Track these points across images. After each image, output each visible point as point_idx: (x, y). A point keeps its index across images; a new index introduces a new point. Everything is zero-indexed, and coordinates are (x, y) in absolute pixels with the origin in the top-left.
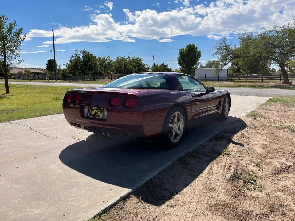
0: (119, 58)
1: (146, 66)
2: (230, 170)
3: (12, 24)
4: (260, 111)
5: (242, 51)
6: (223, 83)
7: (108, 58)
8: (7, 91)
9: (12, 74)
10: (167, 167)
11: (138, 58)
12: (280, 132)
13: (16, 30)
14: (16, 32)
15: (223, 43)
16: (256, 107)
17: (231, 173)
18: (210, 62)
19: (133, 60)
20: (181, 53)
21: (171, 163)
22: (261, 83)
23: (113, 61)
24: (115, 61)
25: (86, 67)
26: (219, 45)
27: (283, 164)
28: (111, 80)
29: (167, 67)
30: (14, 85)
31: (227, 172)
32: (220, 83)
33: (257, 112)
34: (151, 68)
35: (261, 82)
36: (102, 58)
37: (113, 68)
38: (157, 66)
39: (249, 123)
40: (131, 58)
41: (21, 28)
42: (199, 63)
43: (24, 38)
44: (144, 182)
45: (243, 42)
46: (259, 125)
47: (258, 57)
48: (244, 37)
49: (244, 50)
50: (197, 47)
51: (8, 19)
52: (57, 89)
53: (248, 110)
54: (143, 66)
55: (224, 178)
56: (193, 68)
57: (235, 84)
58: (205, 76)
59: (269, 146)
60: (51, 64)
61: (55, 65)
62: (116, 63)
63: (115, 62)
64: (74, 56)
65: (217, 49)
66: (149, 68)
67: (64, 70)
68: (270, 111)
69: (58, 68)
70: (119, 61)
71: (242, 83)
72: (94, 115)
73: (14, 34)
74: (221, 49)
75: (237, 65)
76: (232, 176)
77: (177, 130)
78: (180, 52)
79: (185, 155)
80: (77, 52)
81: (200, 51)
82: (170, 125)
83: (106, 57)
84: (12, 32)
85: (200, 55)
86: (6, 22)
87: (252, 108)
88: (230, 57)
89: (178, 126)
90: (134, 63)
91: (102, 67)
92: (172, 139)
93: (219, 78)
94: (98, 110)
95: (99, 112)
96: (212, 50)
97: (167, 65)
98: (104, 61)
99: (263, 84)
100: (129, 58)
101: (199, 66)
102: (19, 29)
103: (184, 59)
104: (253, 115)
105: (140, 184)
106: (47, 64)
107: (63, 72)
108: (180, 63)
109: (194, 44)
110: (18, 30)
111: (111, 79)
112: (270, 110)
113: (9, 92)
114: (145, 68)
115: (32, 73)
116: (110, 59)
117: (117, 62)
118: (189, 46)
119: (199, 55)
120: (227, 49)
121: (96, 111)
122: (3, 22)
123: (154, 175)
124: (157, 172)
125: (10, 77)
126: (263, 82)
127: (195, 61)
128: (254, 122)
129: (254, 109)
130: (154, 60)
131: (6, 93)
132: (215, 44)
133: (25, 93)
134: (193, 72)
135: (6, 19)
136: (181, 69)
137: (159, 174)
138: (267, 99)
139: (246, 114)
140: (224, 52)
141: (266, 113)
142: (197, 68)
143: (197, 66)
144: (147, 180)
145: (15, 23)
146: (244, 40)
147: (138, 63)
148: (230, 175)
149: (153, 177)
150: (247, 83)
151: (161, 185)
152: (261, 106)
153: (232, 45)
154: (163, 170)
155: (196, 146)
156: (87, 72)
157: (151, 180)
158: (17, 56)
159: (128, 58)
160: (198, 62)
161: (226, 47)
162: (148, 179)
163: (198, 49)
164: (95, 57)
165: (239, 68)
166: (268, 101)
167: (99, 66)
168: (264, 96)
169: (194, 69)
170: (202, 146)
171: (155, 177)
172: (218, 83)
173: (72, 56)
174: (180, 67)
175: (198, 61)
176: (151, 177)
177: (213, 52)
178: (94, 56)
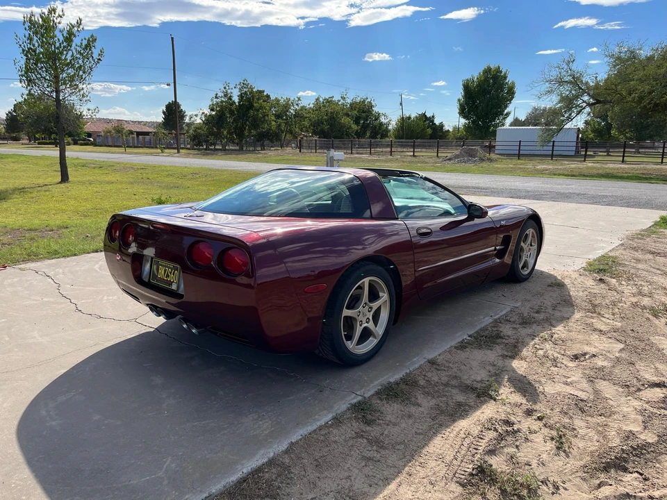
0: (321, 100)
1: (383, 120)
2: (475, 451)
3: (73, 27)
4: (625, 256)
5: (613, 86)
6: (562, 164)
7: (296, 99)
8: (65, 178)
9: (89, 135)
10: (315, 430)
11: (364, 101)
12: (656, 326)
13: (82, 40)
14: (81, 44)
15: (566, 67)
16: (618, 243)
17: (476, 462)
18: (536, 110)
19: (353, 106)
20: (467, 88)
21: (330, 416)
22: (658, 167)
23: (308, 106)
24: (312, 106)
25: (245, 123)
26: (554, 74)
27: (628, 437)
28: (300, 151)
29: (433, 121)
30: (84, 162)
31: (465, 455)
32: (555, 165)
33: (616, 257)
34: (394, 123)
35: (657, 164)
36: (282, 101)
37: (306, 123)
38: (409, 118)
39: (581, 294)
40: (349, 101)
41: (92, 36)
42: (508, 114)
43: (99, 59)
44: (234, 478)
45: (615, 66)
46: (607, 301)
47: (649, 103)
48: (620, 53)
49: (616, 85)
50: (505, 74)
51: (64, 15)
52: (171, 173)
53: (595, 249)
54: (376, 119)
55: (451, 475)
56: (493, 126)
57: (592, 168)
58: (520, 145)
59: (611, 373)
60: (173, 113)
61: (182, 115)
62: (313, 111)
63: (310, 108)
64: (220, 94)
65: (550, 81)
66: (388, 124)
67: (198, 127)
68: (651, 257)
69: (187, 120)
70: (322, 106)
71: (611, 166)
72: (162, 280)
73: (79, 49)
74: (561, 82)
75: (604, 117)
76: (474, 472)
77: (367, 322)
78: (464, 86)
79: (378, 393)
80: (227, 88)
81: (513, 83)
82: (346, 312)
83: (292, 99)
84: (74, 45)
85: (514, 93)
86: (59, 23)
87: (606, 245)
88: (581, 101)
89: (372, 313)
90: (356, 112)
91: (280, 121)
92: (350, 345)
93: (553, 150)
94: (169, 268)
95: (171, 273)
96: (536, 85)
97: (433, 117)
98: (287, 106)
99: (662, 169)
100: (343, 98)
101: (509, 120)
102: (87, 38)
103: (474, 102)
104: (603, 268)
105: (223, 483)
106: (164, 113)
107: (195, 131)
108: (463, 112)
109: (499, 67)
110: (85, 39)
111: (300, 148)
112: (653, 253)
113: (68, 178)
114: (381, 124)
115: (131, 132)
116: (300, 102)
117: (317, 110)
118: (487, 71)
119: (511, 93)
120: (576, 81)
121: (165, 270)
122: (54, 21)
123: (271, 455)
124: (284, 446)
125: (84, 140)
126: (662, 162)
127: (500, 107)
128: (599, 289)
129: (610, 248)
130: (401, 104)
131: (61, 183)
132: (546, 71)
133: (101, 183)
134: (494, 134)
135: (61, 14)
136: (464, 126)
137: (287, 452)
138: (655, 215)
139: (584, 265)
140: (566, 90)
141: (638, 261)
142: (503, 125)
143: (504, 118)
144: (245, 471)
145: (80, 24)
146: (619, 58)
147: (364, 112)
148: (471, 466)
149: (265, 460)
150: (623, 166)
151: (279, 488)
152: (632, 238)
153: (589, 71)
154: (301, 440)
155: (416, 362)
156: (246, 133)
157: (259, 470)
158: (85, 99)
159: (340, 98)
160: (506, 111)
161: (573, 78)
162: (249, 468)
163: (509, 79)
164: (268, 96)
165: (609, 127)
166: (656, 224)
167: (273, 118)
168: (652, 208)
169: (496, 126)
170: (432, 362)
171: (271, 463)
172: (549, 164)
173: (216, 95)
174: (463, 121)
175: (506, 107)
176: (260, 462)
177: (538, 89)
178: (265, 94)
